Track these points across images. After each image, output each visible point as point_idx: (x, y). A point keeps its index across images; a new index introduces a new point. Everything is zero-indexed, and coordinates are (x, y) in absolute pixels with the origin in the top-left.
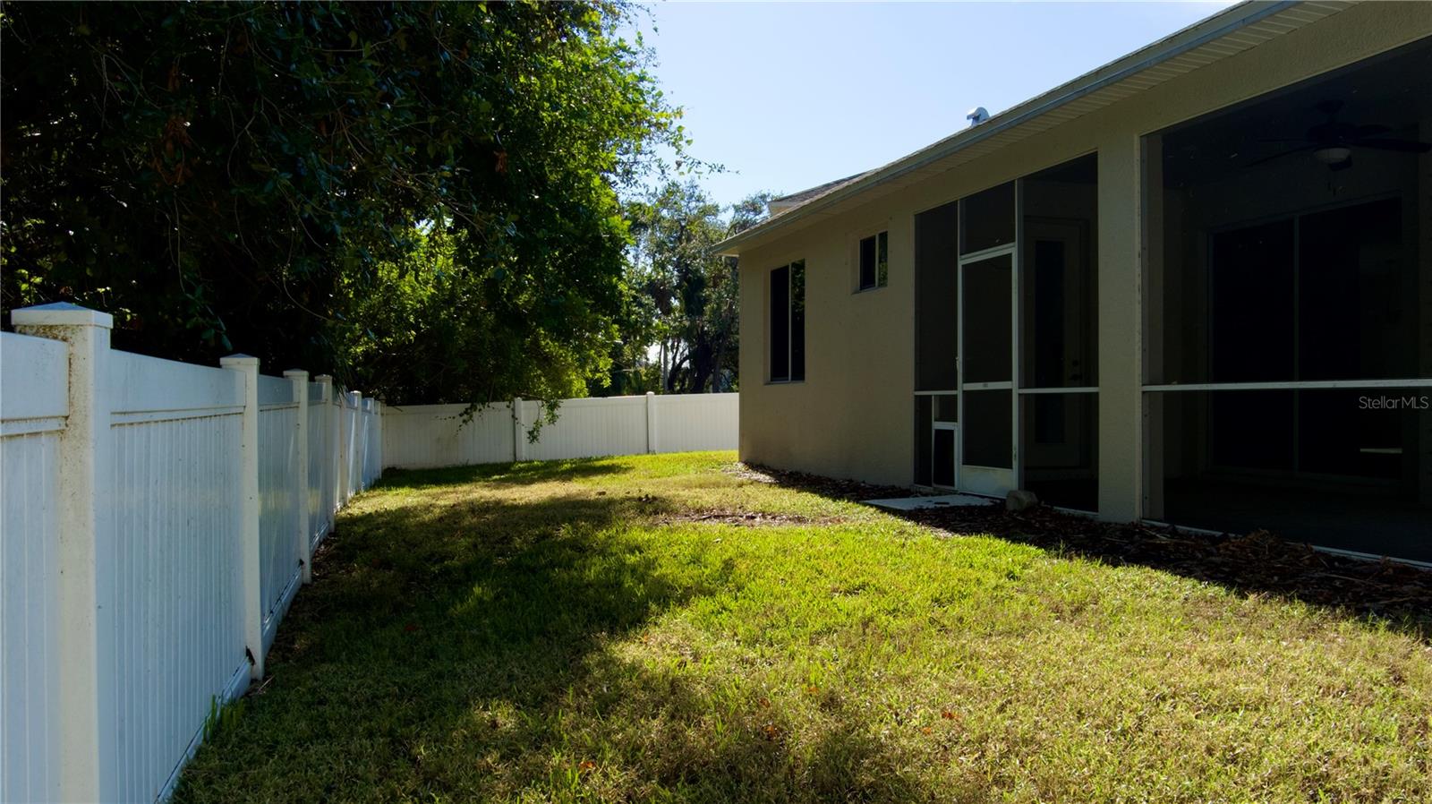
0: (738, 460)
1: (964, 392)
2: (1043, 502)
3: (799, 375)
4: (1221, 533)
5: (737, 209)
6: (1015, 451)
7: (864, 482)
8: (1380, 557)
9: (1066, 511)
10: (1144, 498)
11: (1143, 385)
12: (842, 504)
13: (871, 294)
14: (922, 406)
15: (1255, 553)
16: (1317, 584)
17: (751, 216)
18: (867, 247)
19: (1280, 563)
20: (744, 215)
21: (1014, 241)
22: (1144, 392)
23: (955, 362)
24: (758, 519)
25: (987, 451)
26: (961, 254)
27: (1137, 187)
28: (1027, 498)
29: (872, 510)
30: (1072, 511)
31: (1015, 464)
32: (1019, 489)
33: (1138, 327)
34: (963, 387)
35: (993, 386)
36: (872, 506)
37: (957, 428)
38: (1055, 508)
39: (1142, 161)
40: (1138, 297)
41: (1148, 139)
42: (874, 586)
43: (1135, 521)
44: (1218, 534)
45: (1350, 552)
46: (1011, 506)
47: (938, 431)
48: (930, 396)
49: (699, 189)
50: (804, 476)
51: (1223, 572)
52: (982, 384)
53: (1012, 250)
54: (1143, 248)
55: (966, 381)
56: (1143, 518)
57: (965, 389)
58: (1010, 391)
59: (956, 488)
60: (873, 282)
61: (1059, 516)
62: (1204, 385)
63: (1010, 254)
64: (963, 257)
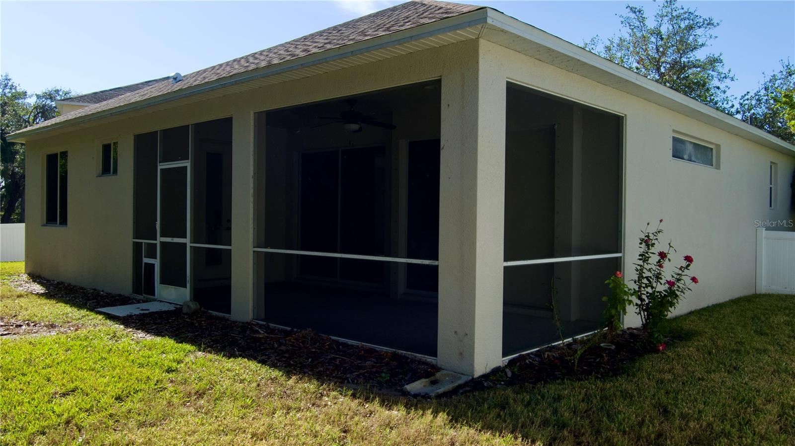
0: (24, 271)
1: (161, 242)
2: (202, 308)
3: (64, 222)
4: (290, 328)
5: (38, 97)
6: (188, 279)
7: (103, 291)
8: (360, 343)
9: (214, 313)
10: (254, 308)
11: (254, 247)
12: (84, 312)
13: (107, 179)
14: (137, 248)
15: (303, 343)
16: (328, 363)
17: (49, 102)
18: (107, 149)
19: (315, 348)
20: (43, 101)
21: (189, 159)
22: (254, 251)
23: (155, 224)
24: (24, 327)
25: (173, 277)
26: (160, 162)
27: (252, 140)
28: (194, 306)
29: (100, 317)
30: (217, 313)
31: (188, 285)
32: (191, 300)
33: (251, 216)
34: (160, 239)
35: (176, 240)
36: (100, 313)
37: (157, 263)
38: (209, 311)
39: (255, 126)
40: (252, 199)
41: (258, 115)
42: (81, 389)
43: (249, 321)
44: (289, 329)
45: (347, 340)
46: (185, 310)
47: (145, 263)
48: (142, 243)
49: (11, 81)
50: (66, 285)
51: (285, 357)
52: (170, 238)
53: (187, 164)
54: (254, 174)
55: (161, 236)
56: (254, 319)
57: (161, 241)
58: (185, 244)
59: (156, 297)
60: (109, 171)
61: (211, 317)
62: (283, 250)
63: (186, 167)
64: (161, 164)
